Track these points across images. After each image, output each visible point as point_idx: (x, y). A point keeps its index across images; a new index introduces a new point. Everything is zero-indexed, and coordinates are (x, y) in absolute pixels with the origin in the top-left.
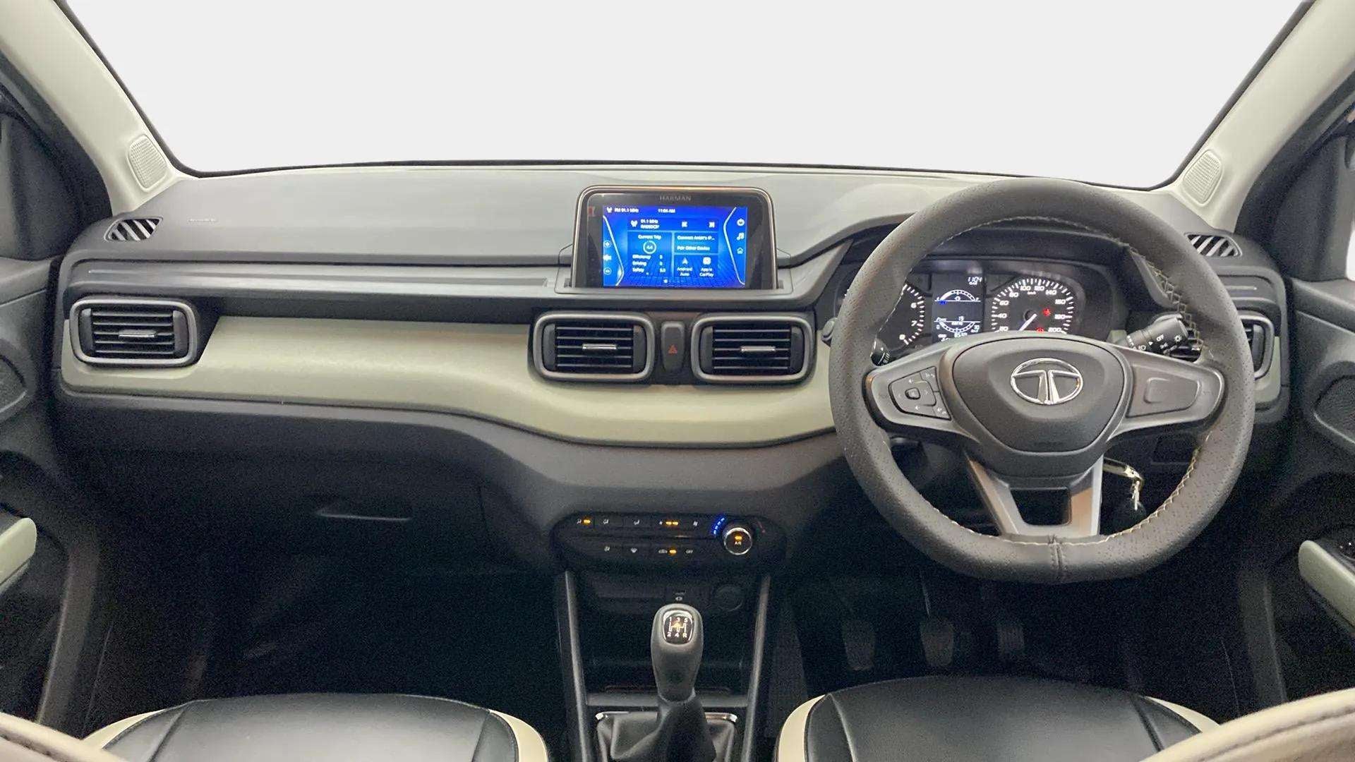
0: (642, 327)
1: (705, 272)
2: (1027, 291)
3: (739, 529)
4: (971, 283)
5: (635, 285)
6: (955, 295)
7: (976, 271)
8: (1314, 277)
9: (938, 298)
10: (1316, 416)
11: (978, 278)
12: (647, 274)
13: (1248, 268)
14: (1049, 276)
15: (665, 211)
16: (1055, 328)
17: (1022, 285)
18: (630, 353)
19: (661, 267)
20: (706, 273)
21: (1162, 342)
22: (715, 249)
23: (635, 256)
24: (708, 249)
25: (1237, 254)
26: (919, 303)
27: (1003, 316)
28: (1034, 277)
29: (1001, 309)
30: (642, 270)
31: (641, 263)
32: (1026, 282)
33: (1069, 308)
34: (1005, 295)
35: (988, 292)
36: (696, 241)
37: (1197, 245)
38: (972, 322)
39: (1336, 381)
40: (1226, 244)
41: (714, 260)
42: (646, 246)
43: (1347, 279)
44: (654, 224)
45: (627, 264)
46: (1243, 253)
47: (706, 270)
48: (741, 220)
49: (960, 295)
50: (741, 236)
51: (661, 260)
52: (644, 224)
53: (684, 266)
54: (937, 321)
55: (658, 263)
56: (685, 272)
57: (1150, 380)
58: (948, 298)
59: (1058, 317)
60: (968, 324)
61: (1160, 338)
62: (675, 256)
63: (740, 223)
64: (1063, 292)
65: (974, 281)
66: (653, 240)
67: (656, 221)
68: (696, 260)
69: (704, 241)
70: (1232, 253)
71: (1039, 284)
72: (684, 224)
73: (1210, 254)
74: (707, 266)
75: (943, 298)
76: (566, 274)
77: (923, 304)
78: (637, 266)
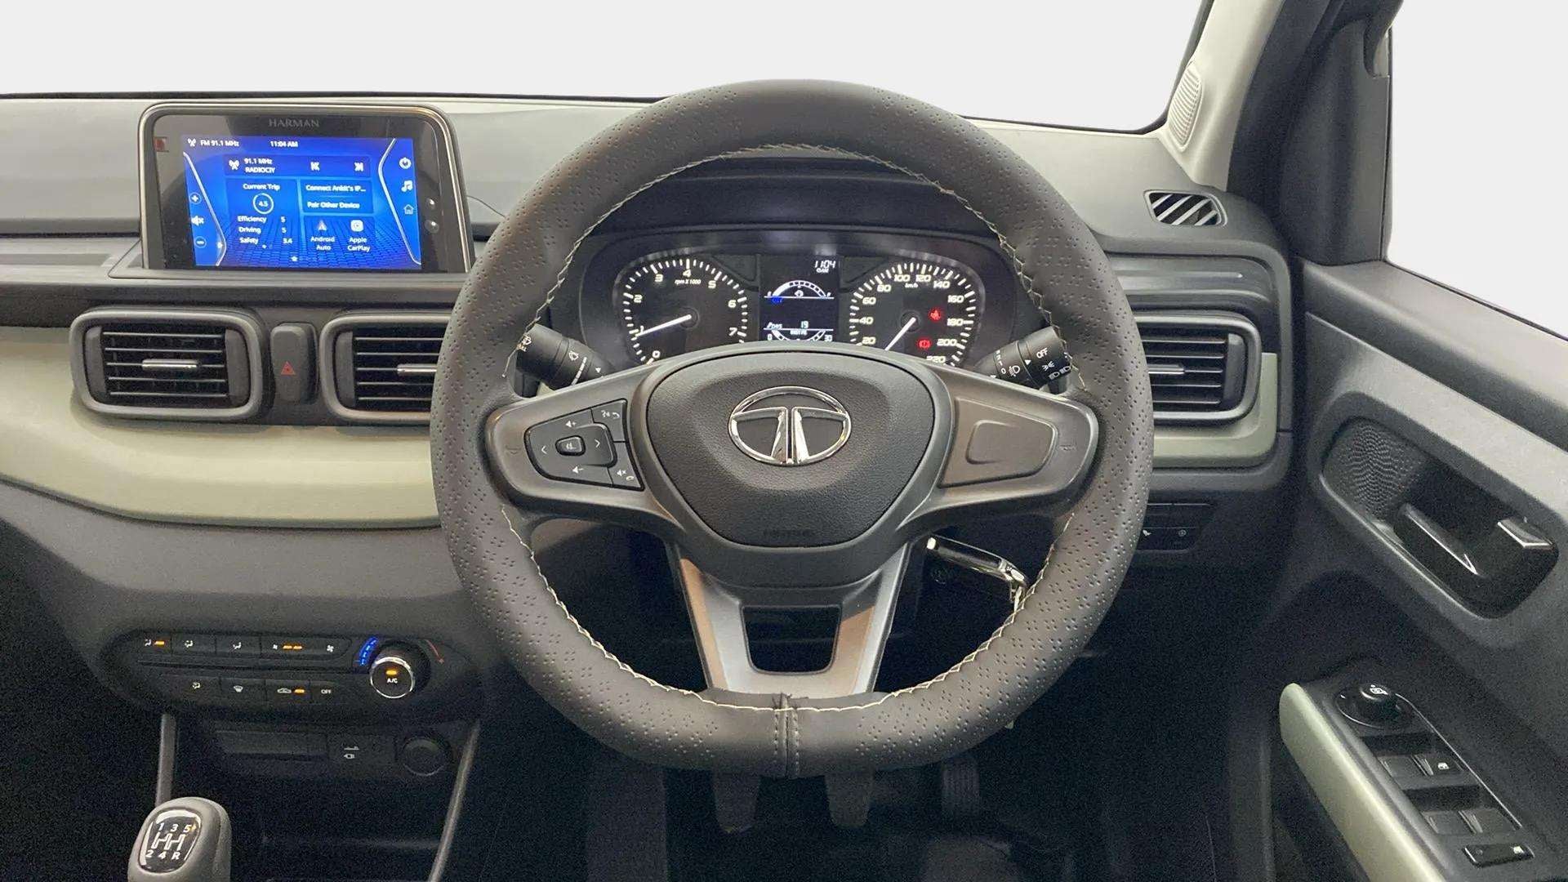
0: (241, 333)
1: (357, 244)
2: (904, 283)
3: (396, 660)
4: (819, 270)
5: (246, 265)
6: (796, 289)
7: (826, 250)
8: (1334, 258)
9: (769, 293)
10: (1323, 480)
11: (830, 262)
12: (264, 247)
13: (1232, 242)
14: (939, 259)
15: (282, 144)
16: (948, 340)
17: (897, 273)
18: (223, 373)
19: (284, 235)
20: (359, 245)
21: (1045, 360)
22: (367, 207)
23: (241, 218)
24: (357, 206)
25: (1220, 222)
26: (740, 300)
27: (867, 321)
28: (916, 261)
29: (864, 311)
30: (255, 241)
31: (252, 230)
32: (903, 267)
33: (968, 309)
34: (870, 288)
35: (843, 284)
36: (335, 192)
37: (1158, 211)
38: (821, 330)
39: (1344, 426)
40: (1208, 208)
41: (369, 223)
42: (257, 202)
43: (1386, 262)
44: (266, 165)
45: (230, 230)
46: (1229, 220)
47: (359, 240)
48: (405, 160)
49: (802, 289)
50: (409, 185)
51: (285, 225)
52: (249, 165)
53: (321, 234)
54: (768, 328)
55: (278, 230)
56: (324, 244)
57: (980, 423)
58: (783, 294)
59: (952, 322)
60: (815, 333)
61: (1041, 354)
62: (306, 218)
63: (405, 164)
64: (960, 283)
65: (824, 268)
66: (268, 191)
67: (269, 161)
68: (339, 224)
69: (349, 192)
70: (1213, 221)
71: (923, 271)
72: (315, 166)
73: (1178, 222)
74: (358, 235)
75: (777, 293)
76: (136, 250)
77: (745, 303)
78: (246, 235)
